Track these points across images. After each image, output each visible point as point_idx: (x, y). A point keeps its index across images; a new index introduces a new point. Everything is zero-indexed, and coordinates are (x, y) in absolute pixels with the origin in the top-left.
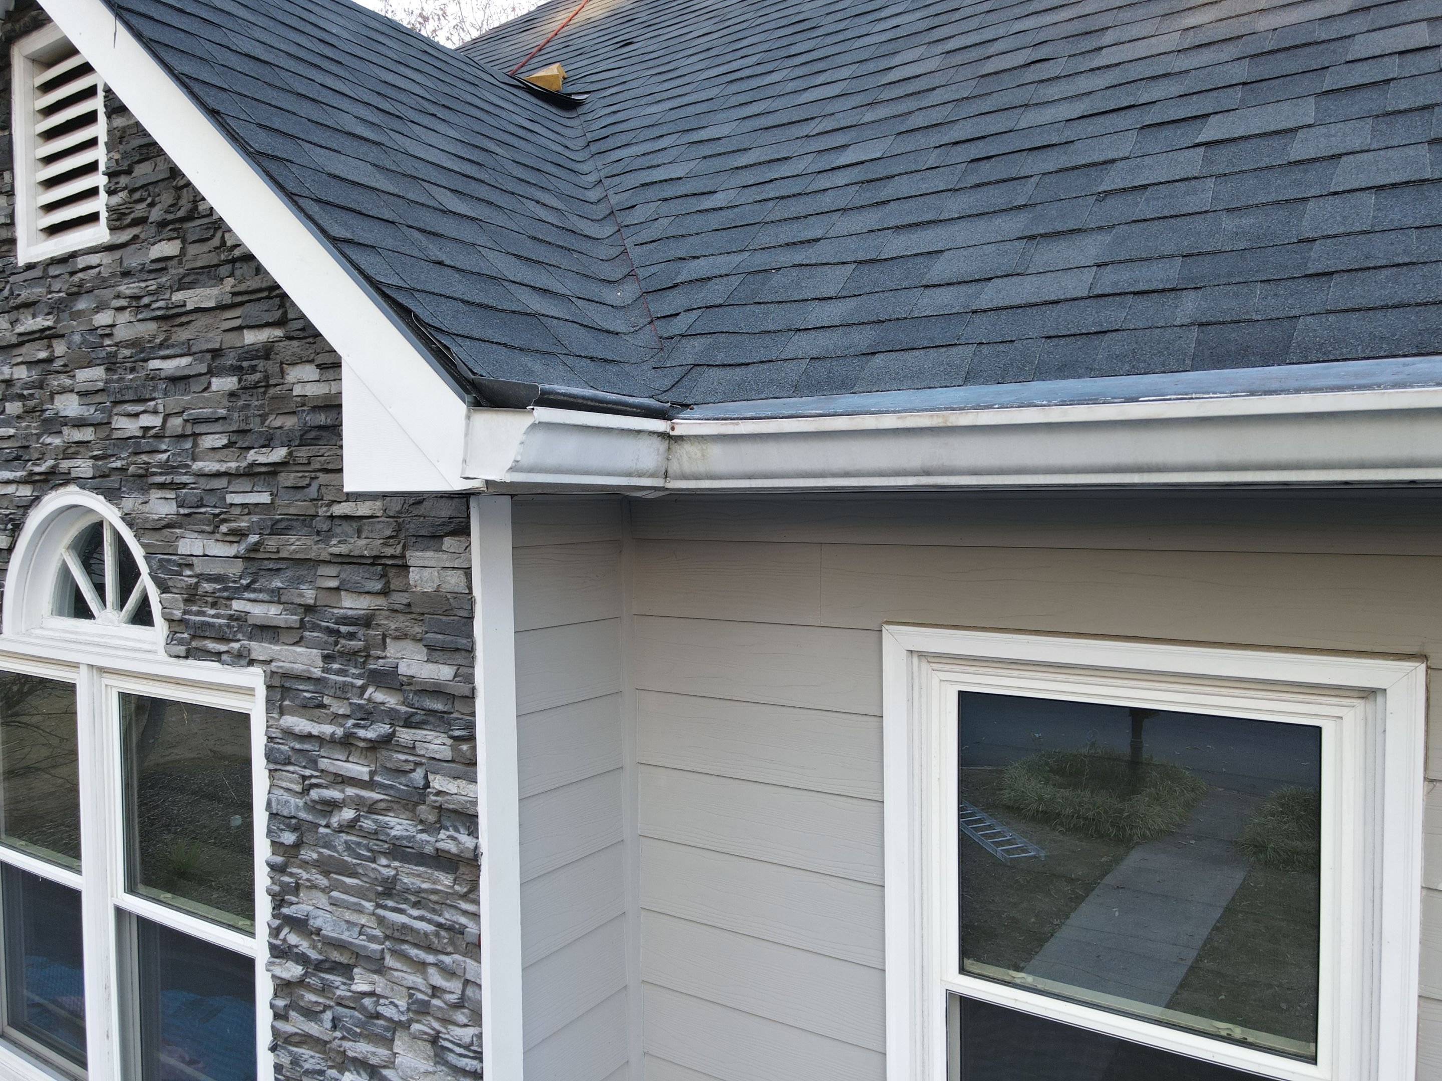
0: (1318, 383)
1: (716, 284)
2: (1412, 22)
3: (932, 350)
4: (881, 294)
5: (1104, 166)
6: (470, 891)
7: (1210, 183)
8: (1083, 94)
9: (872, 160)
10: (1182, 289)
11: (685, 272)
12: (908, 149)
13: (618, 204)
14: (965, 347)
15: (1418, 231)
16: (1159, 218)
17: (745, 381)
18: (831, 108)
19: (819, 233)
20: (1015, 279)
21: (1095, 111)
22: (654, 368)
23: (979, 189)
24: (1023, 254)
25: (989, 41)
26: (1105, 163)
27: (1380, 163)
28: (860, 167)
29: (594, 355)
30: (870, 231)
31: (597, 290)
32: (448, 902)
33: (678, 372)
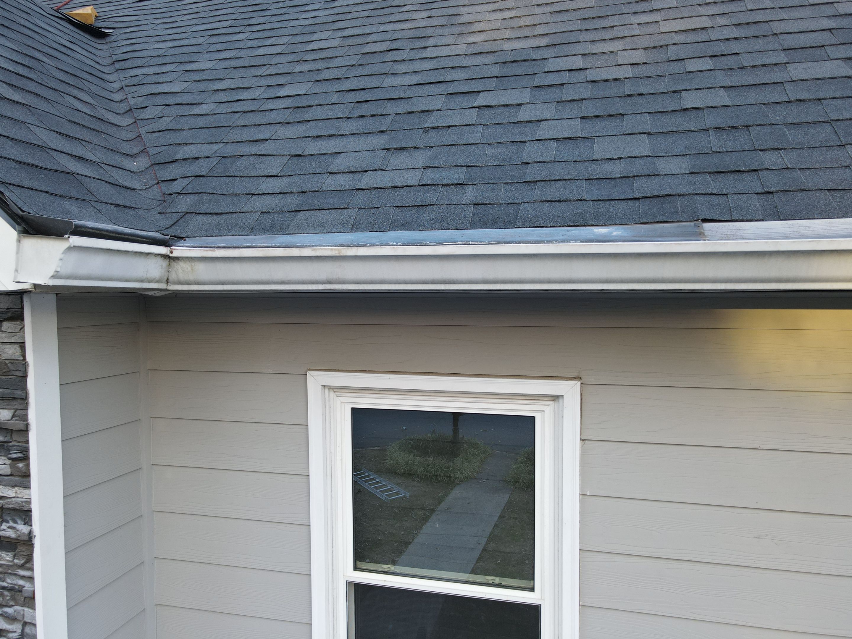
0: (530, 239)
1: (202, 162)
2: (575, 55)
3: (333, 211)
4: (304, 176)
5: (428, 113)
6: (26, 562)
7: (480, 128)
8: (417, 72)
9: (300, 95)
10: (466, 184)
11: (181, 152)
12: (321, 91)
13: (135, 104)
14: (352, 210)
15: (575, 163)
16: (455, 145)
17: (220, 224)
18: (275, 60)
19: (267, 136)
20: (380, 172)
21: (424, 82)
22: (159, 213)
23: (361, 119)
24: (384, 159)
25: (367, 34)
26: (428, 111)
27: (559, 126)
28: (292, 98)
29: (117, 203)
30: (298, 138)
31: (119, 160)
32: (10, 571)
33: (175, 217)
